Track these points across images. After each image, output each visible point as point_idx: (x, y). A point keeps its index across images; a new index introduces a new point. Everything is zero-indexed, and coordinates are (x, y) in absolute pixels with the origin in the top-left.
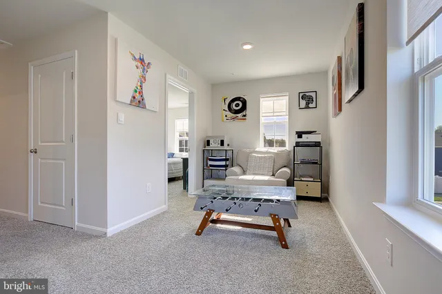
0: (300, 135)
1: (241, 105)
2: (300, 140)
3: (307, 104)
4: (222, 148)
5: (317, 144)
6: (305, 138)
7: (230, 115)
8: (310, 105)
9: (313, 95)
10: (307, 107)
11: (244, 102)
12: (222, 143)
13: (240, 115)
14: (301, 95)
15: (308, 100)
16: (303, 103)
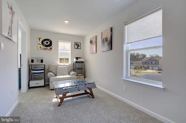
0: (77, 58)
1: (49, 43)
2: (77, 60)
3: (78, 47)
4: (42, 64)
5: (83, 62)
6: (79, 60)
7: (42, 47)
8: (79, 48)
9: (80, 44)
10: (77, 48)
11: (51, 42)
12: (42, 61)
13: (48, 48)
14: (75, 43)
15: (77, 46)
16: (76, 47)
